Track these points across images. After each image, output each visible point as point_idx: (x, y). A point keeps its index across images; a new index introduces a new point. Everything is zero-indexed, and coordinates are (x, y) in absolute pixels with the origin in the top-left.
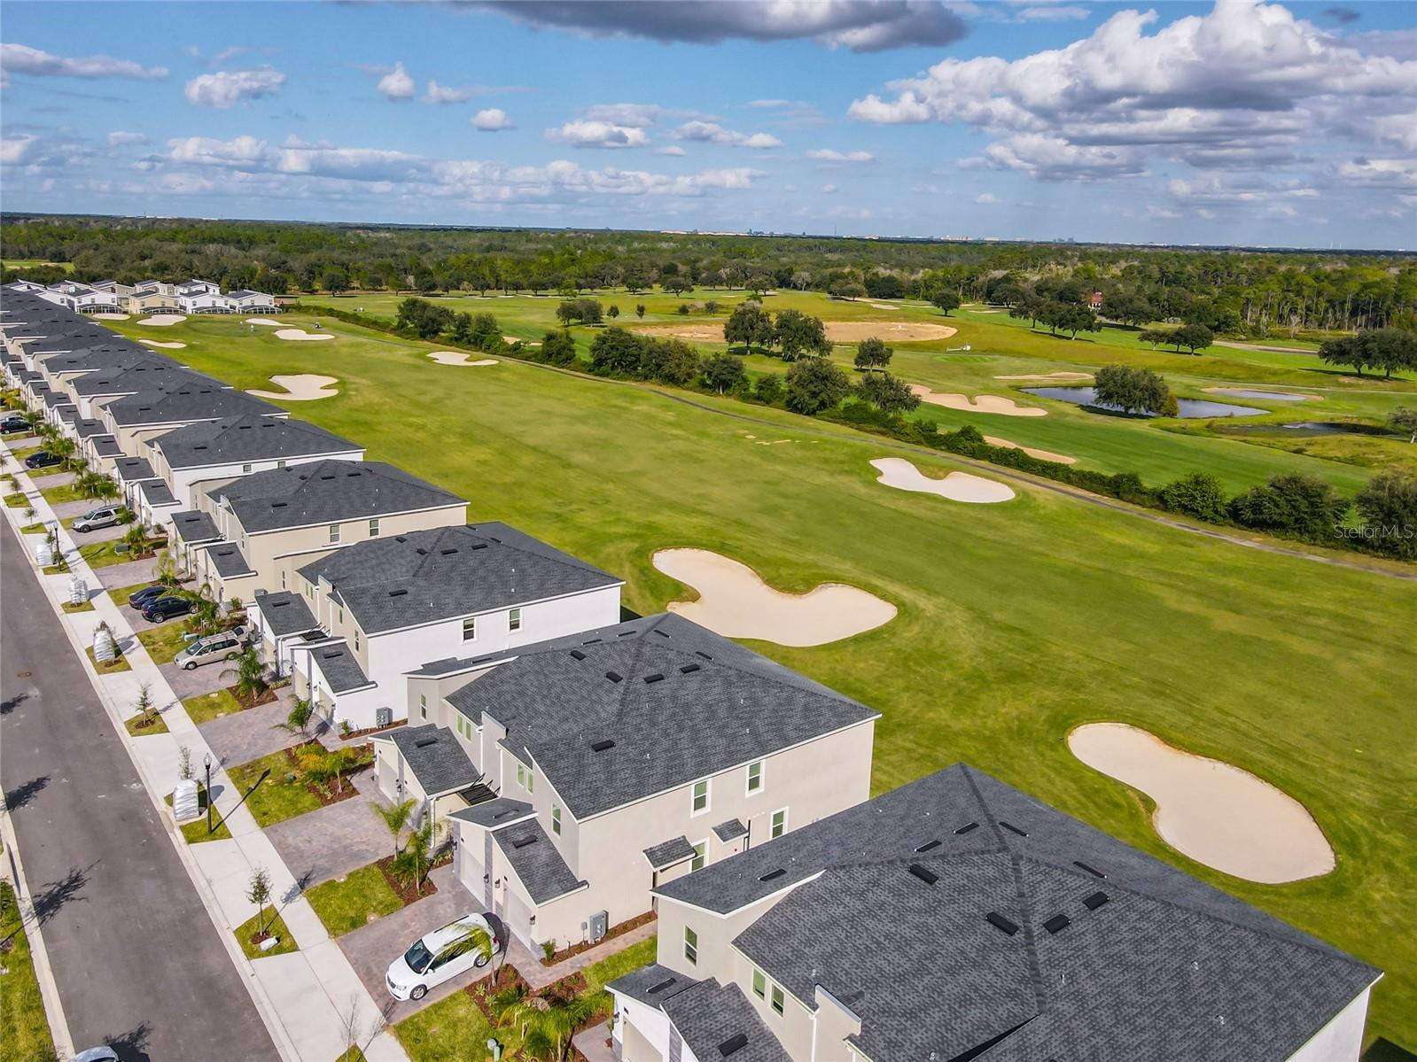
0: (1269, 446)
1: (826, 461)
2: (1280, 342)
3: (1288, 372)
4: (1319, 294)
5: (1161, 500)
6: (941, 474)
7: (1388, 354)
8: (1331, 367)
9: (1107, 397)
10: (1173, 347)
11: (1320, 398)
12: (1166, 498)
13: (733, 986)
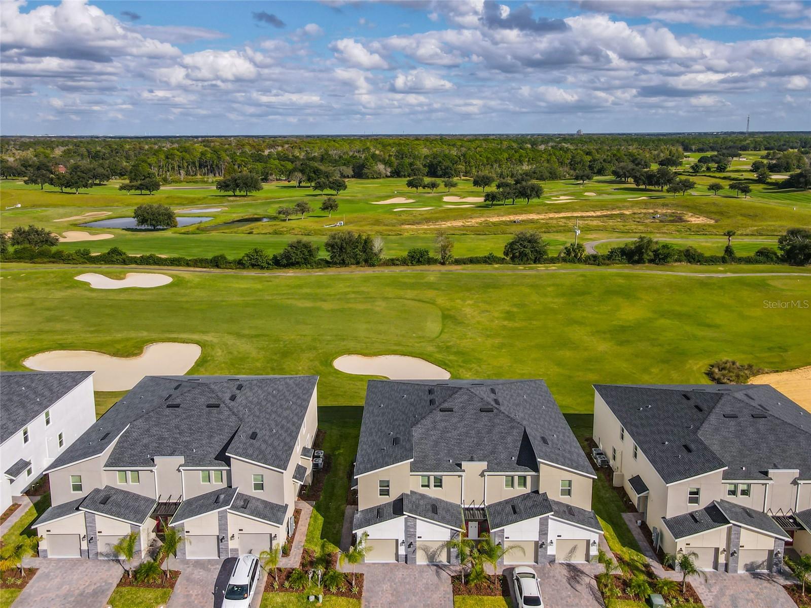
0: (236, 233)
1: (47, 284)
2: (178, 184)
3: (204, 198)
4: (183, 159)
5: (240, 264)
6: (122, 276)
7: (246, 184)
8: (223, 193)
9: (143, 221)
10: (139, 192)
11: (226, 208)
12: (244, 262)
13: (412, 492)
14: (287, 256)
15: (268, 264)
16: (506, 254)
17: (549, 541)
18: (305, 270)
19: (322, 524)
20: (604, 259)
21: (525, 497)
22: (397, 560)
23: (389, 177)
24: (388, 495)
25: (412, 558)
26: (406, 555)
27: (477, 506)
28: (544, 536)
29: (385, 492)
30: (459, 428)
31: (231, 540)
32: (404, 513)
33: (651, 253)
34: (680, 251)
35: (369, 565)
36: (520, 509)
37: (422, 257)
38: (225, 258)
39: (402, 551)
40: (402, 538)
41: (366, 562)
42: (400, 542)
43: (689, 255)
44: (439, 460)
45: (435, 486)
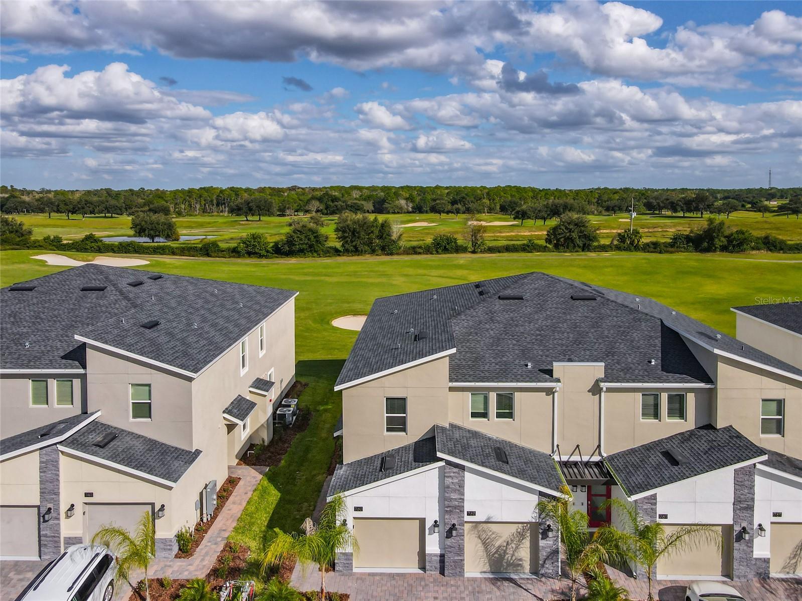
4: (201, 196)
5: (235, 252)
6: (90, 258)
7: (259, 208)
8: (234, 218)
9: (140, 231)
12: (239, 249)
13: (452, 425)
14: (290, 241)
15: (268, 252)
16: (548, 241)
17: (756, 526)
18: (311, 259)
19: (275, 503)
20: (666, 247)
21: (685, 438)
22: (423, 568)
23: (410, 213)
24: (404, 430)
25: (455, 562)
26: (442, 556)
27: (585, 458)
28: (746, 514)
29: (397, 424)
30: (537, 320)
31: (68, 517)
32: (439, 455)
33: (722, 239)
34: (758, 238)
35: (362, 578)
36: (683, 457)
37: (448, 244)
38: (217, 246)
39: (433, 546)
40: (432, 514)
41: (355, 570)
42: (429, 524)
43: (769, 243)
44: (506, 363)
45: (499, 415)
